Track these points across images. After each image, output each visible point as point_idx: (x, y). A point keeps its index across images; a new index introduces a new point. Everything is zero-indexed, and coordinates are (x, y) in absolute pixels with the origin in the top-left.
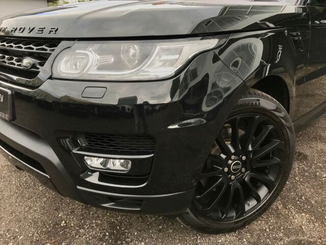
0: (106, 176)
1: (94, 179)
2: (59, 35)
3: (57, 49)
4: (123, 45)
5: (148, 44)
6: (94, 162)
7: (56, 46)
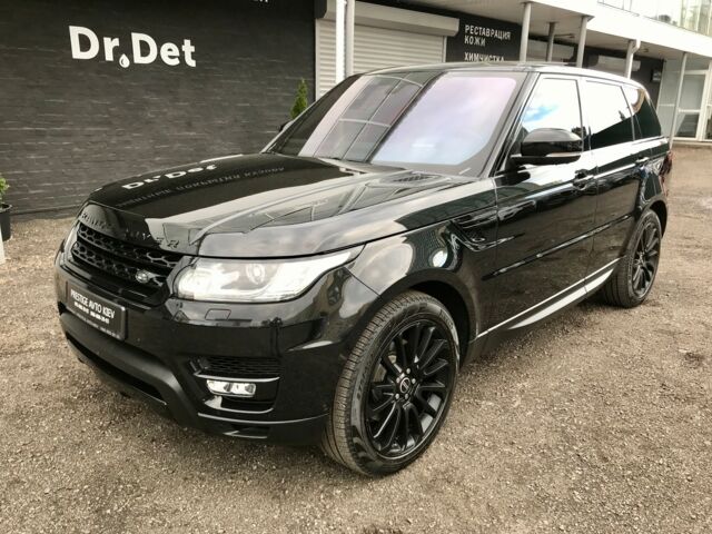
0: (229, 401)
1: (216, 404)
2: (179, 249)
3: (179, 265)
4: (249, 265)
5: (273, 265)
6: (217, 385)
7: (178, 261)
